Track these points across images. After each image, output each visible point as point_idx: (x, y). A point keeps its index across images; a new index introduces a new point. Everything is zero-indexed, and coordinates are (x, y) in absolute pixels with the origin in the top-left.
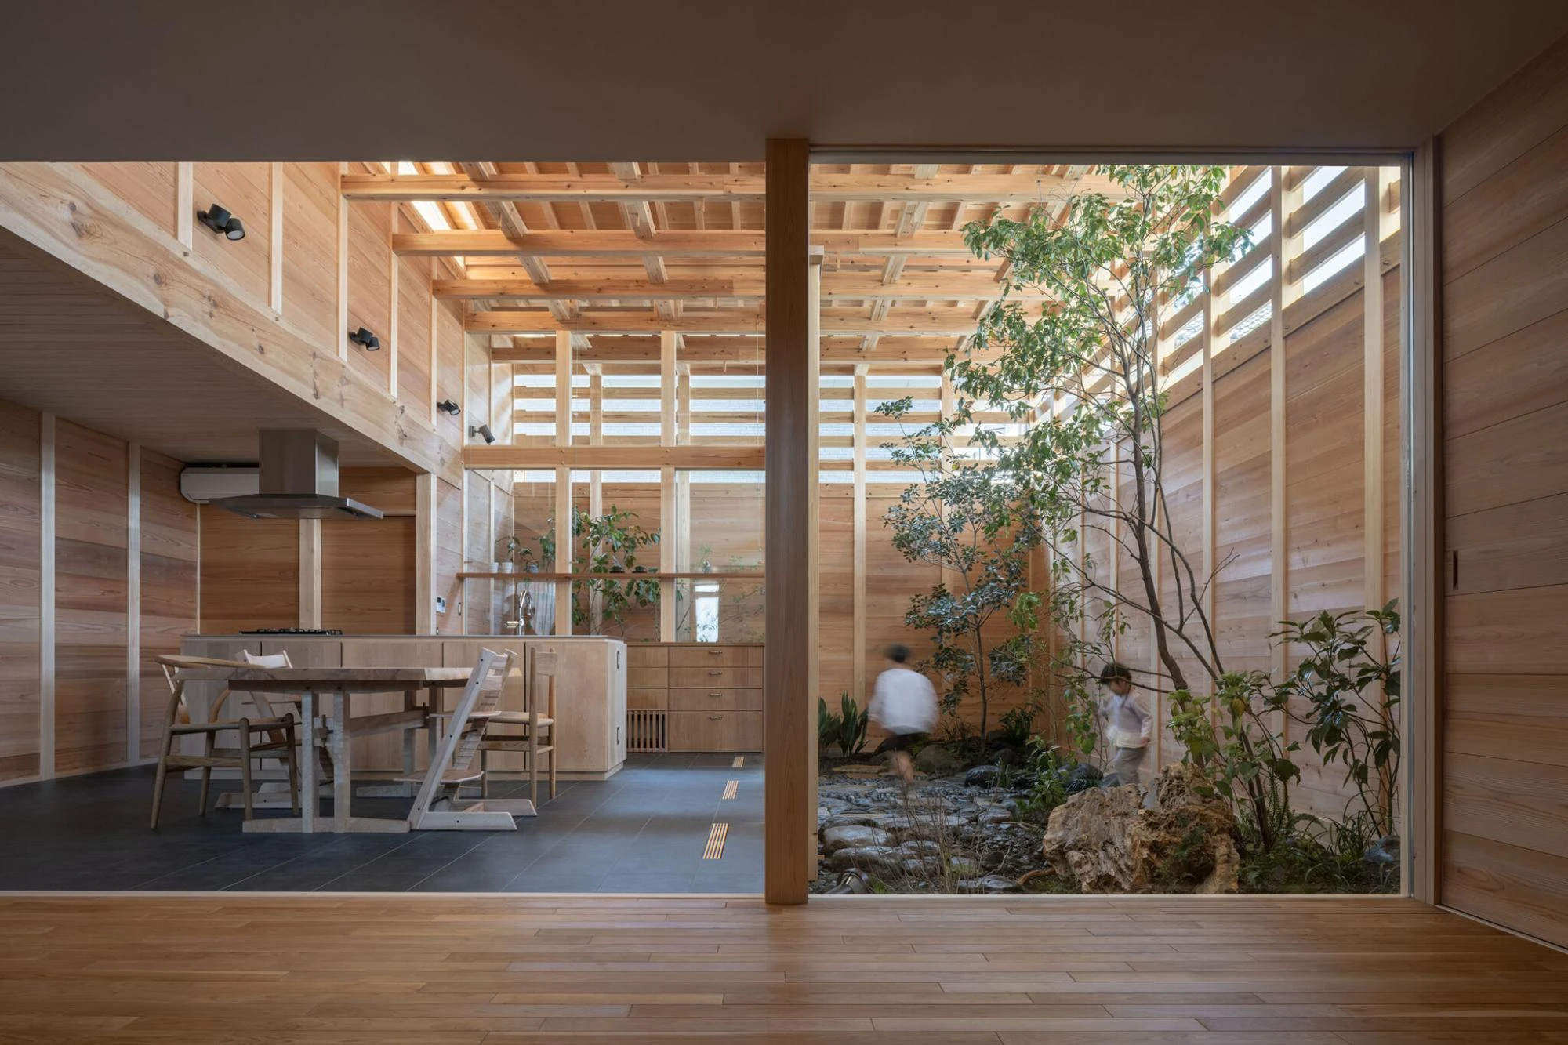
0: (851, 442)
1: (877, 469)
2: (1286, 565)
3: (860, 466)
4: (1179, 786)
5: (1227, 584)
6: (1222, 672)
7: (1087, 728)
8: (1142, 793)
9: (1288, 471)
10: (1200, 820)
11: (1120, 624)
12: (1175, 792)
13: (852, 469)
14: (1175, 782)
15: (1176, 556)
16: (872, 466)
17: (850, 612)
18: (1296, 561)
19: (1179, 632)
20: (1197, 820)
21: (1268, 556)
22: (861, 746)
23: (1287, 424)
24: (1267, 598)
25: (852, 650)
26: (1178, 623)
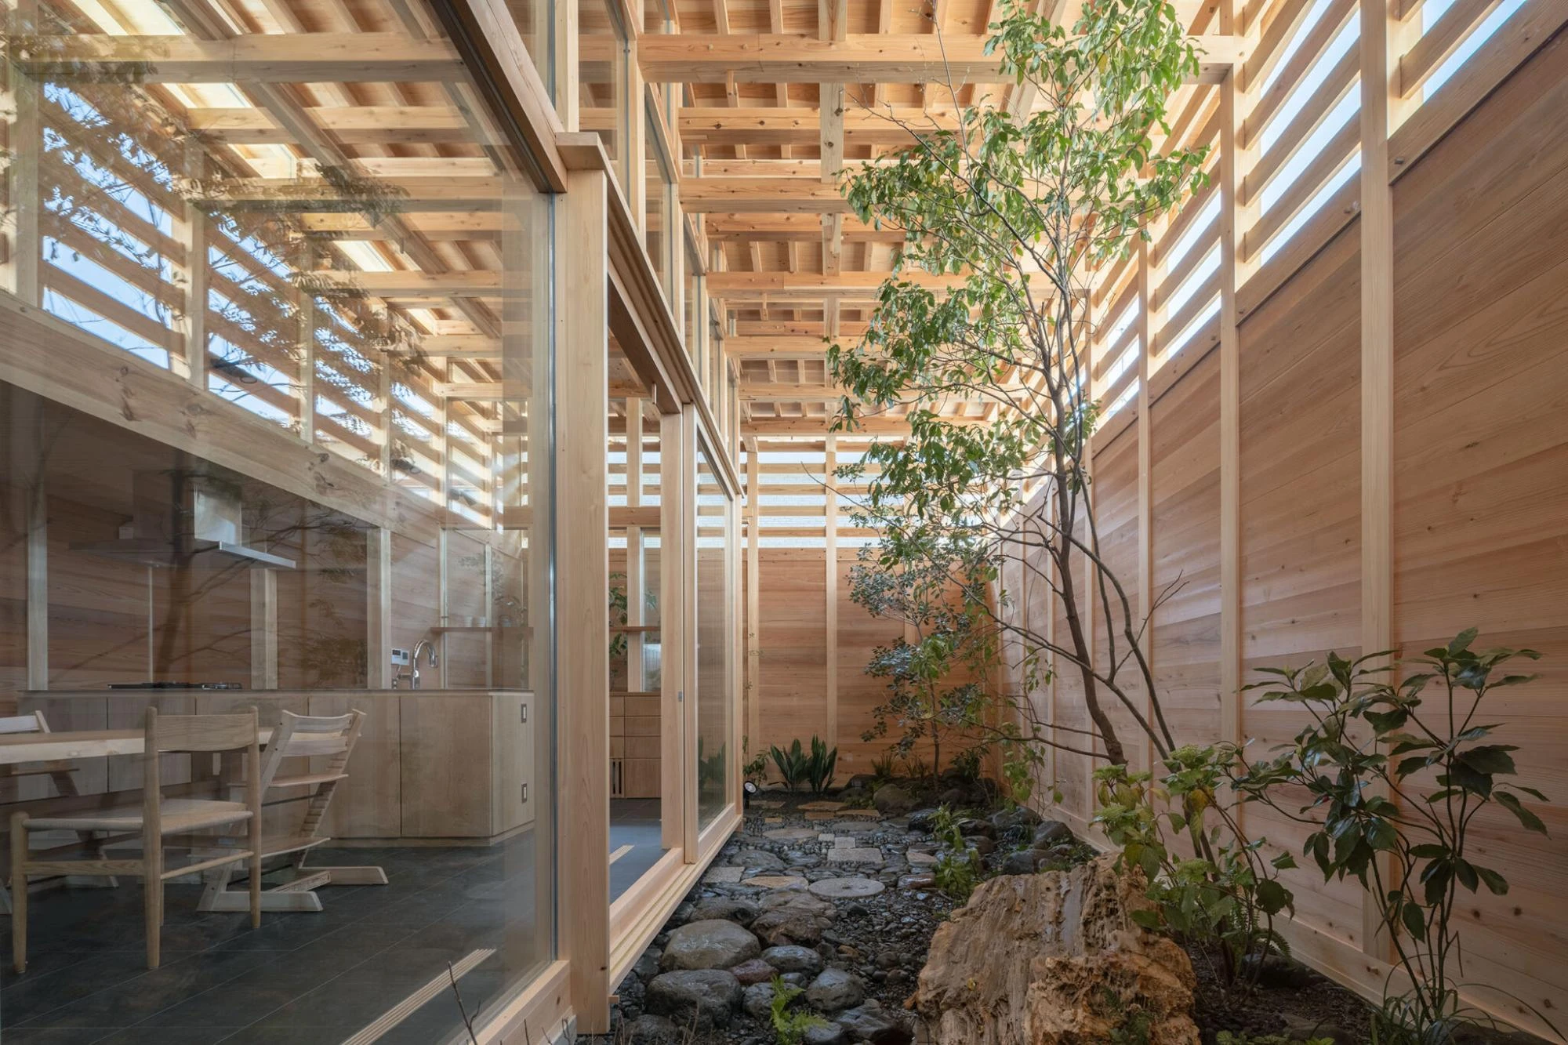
0: (824, 511)
1: (846, 535)
2: (1240, 601)
3: (832, 532)
4: (1109, 901)
5: (1165, 627)
6: (1172, 748)
7: (1024, 774)
8: (1063, 891)
9: (1243, 488)
10: (1142, 987)
11: (1045, 673)
12: (1104, 912)
13: (825, 535)
14: (1103, 895)
15: (1104, 575)
16: (842, 533)
17: (823, 663)
18: (1255, 595)
19: (1109, 683)
20: (1137, 987)
21: (1217, 592)
22: (829, 783)
23: (1241, 430)
24: (1215, 641)
25: (825, 697)
26: (1108, 672)
